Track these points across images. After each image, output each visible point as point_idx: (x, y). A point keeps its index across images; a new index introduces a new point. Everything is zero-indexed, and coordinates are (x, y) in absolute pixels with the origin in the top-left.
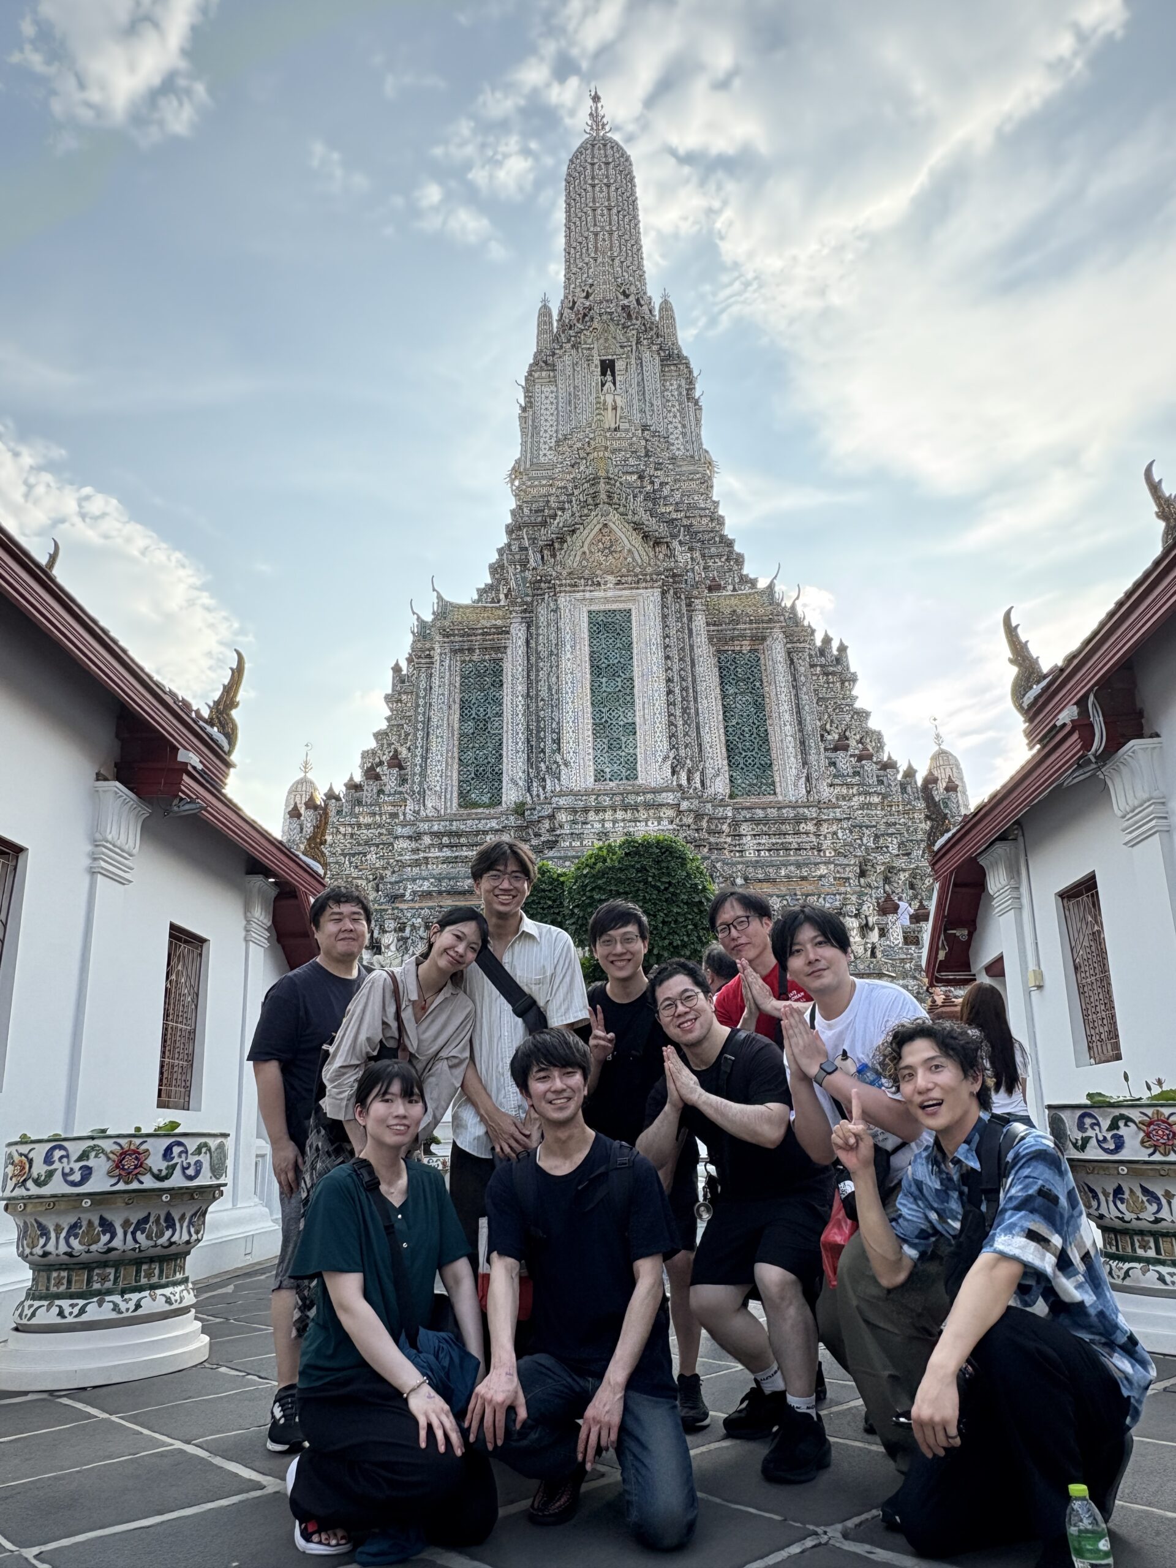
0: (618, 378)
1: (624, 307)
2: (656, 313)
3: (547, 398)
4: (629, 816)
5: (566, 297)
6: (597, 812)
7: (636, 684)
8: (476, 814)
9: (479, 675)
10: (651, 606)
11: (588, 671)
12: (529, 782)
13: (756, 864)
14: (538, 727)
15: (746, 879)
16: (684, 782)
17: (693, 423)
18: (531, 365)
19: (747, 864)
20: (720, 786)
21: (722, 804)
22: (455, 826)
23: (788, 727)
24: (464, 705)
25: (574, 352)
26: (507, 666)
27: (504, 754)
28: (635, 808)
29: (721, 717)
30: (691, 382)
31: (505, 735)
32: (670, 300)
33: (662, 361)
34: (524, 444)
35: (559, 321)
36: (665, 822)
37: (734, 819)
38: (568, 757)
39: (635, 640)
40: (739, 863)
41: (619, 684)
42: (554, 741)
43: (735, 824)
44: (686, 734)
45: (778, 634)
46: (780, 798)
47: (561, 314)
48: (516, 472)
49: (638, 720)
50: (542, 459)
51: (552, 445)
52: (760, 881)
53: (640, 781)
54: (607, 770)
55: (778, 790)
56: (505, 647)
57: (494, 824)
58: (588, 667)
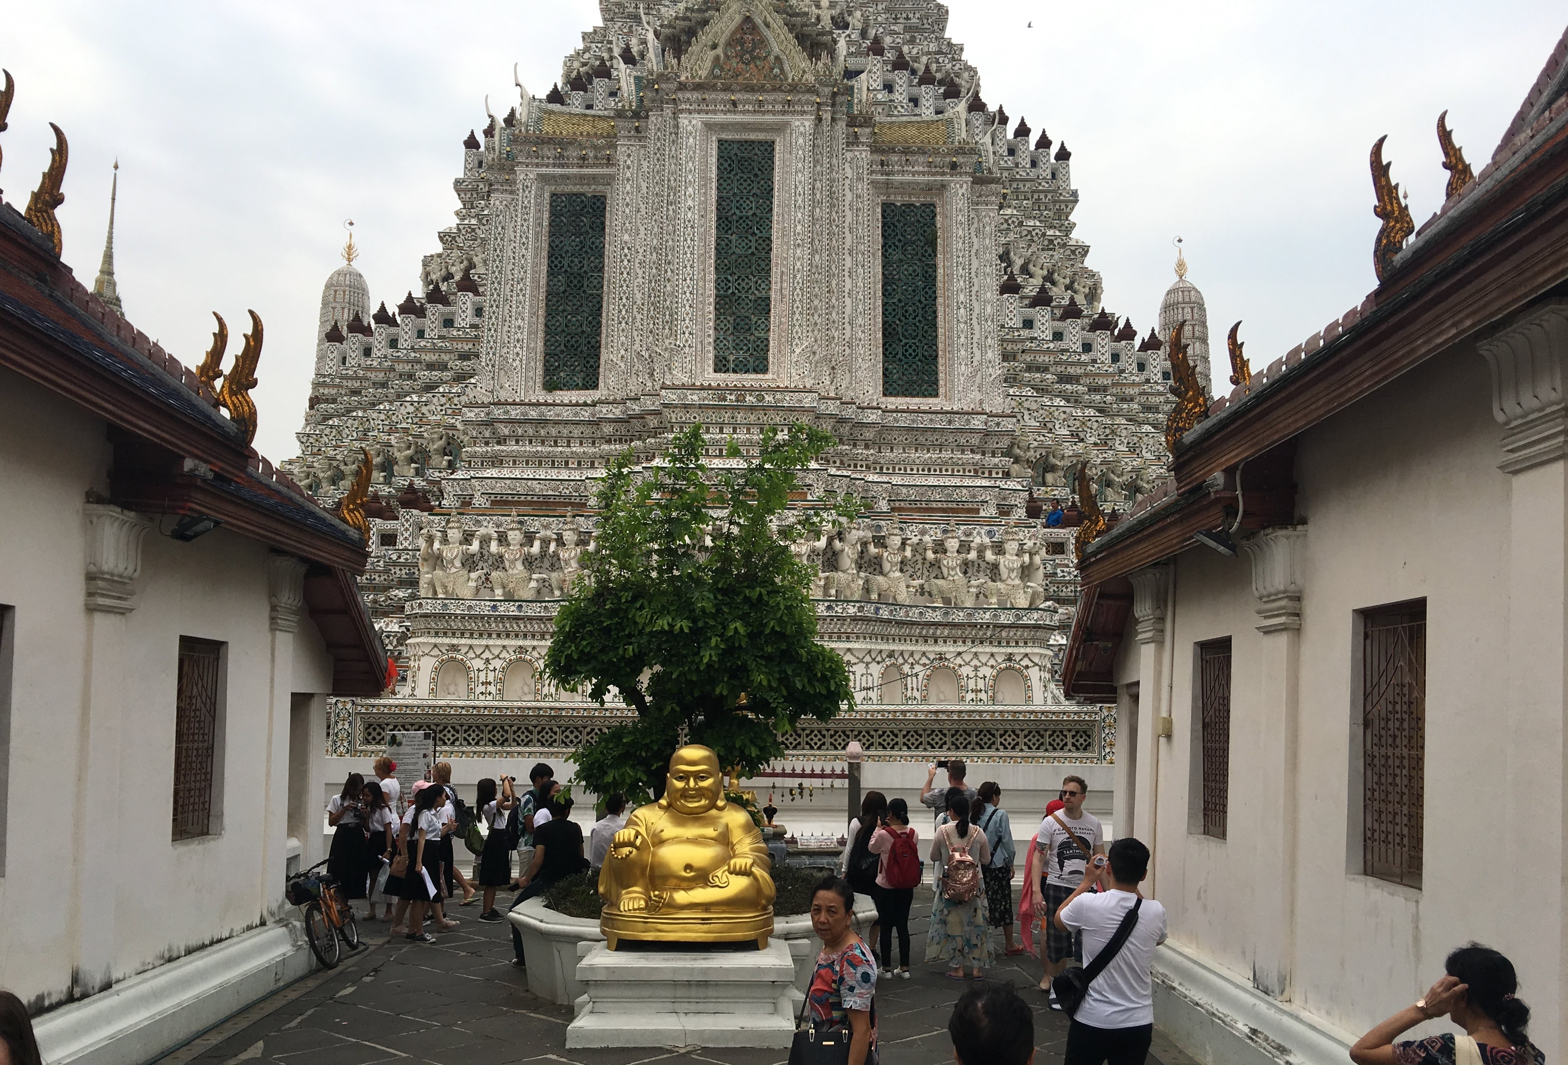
7: (774, 246)
8: (565, 399)
10: (801, 141)
11: (714, 224)
15: (891, 502)
20: (869, 384)
22: (538, 413)
23: (962, 311)
24: (554, 252)
26: (612, 205)
27: (604, 321)
29: (879, 292)
31: (605, 298)
37: (883, 424)
39: (776, 186)
40: (884, 482)
41: (753, 244)
43: (886, 431)
45: (961, 183)
46: (944, 401)
49: (774, 296)
53: (771, 376)
54: (732, 358)
55: (941, 391)
56: (611, 178)
58: (714, 218)
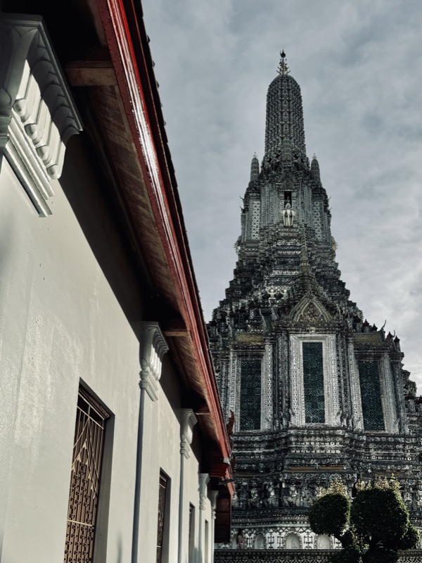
0: (293, 201)
1: (296, 164)
2: (310, 166)
3: (255, 207)
4: (322, 439)
5: (266, 156)
6: (308, 437)
7: (324, 378)
8: (249, 433)
9: (249, 367)
10: (332, 342)
12: (274, 419)
13: (377, 463)
14: (279, 394)
15: (372, 469)
16: (345, 424)
17: (327, 223)
18: (248, 189)
19: (373, 463)
20: (360, 426)
21: (361, 434)
22: (240, 438)
23: (391, 399)
24: (243, 381)
25: (270, 185)
26: (263, 365)
27: (262, 405)
28: (325, 436)
29: (360, 393)
30: (326, 202)
31: (262, 397)
32: (317, 159)
33: (312, 191)
34: (243, 229)
35: (262, 167)
36: (338, 444)
37: (366, 441)
38: (294, 411)
39: (324, 358)
40: (369, 462)
41: (317, 377)
42: (286, 402)
43: (368, 443)
44: (346, 401)
45: (386, 355)
46: (387, 432)
47: (263, 164)
48: (239, 243)
49: (326, 395)
50: (253, 238)
51: (258, 231)
52: (378, 471)
53: (326, 424)
54: (311, 417)
55: (386, 428)
56: (263, 355)
57: (257, 438)
58: (303, 369)
